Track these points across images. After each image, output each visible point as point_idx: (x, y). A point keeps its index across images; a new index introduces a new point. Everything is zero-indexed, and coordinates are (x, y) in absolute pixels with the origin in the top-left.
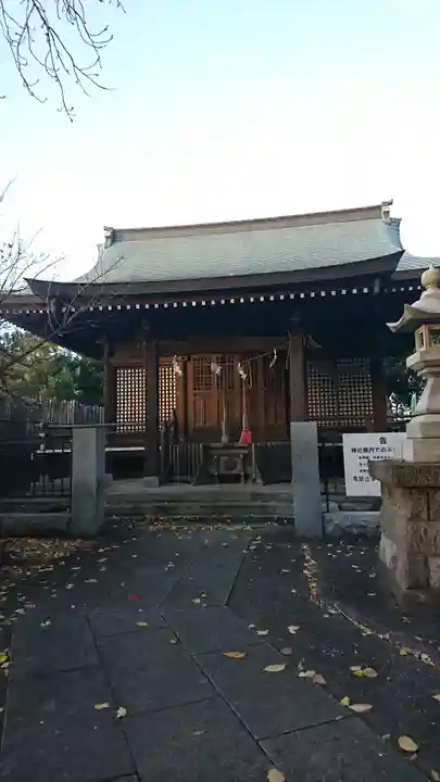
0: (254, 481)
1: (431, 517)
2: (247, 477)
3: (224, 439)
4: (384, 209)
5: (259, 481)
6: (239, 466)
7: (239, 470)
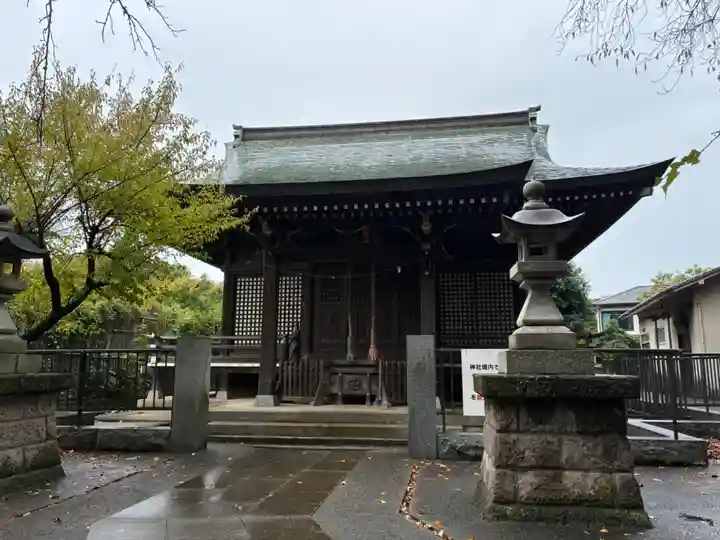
0: (380, 402)
1: (521, 428)
2: (373, 399)
3: (350, 355)
4: (531, 115)
5: (385, 402)
6: (365, 385)
7: (365, 390)
